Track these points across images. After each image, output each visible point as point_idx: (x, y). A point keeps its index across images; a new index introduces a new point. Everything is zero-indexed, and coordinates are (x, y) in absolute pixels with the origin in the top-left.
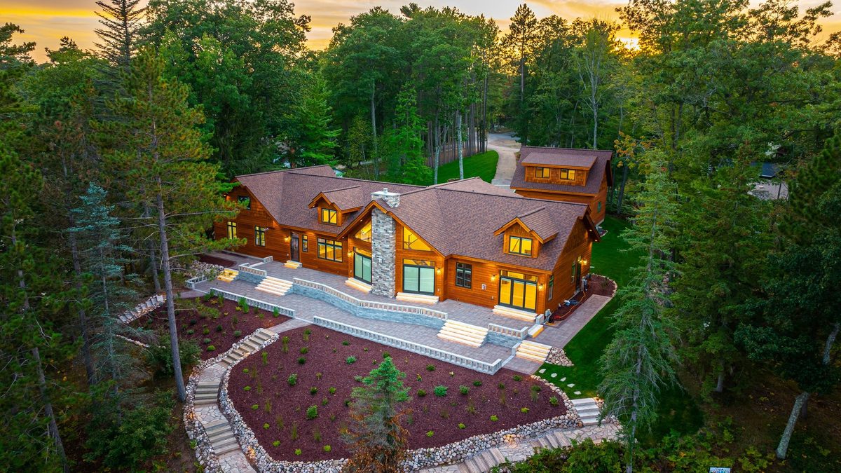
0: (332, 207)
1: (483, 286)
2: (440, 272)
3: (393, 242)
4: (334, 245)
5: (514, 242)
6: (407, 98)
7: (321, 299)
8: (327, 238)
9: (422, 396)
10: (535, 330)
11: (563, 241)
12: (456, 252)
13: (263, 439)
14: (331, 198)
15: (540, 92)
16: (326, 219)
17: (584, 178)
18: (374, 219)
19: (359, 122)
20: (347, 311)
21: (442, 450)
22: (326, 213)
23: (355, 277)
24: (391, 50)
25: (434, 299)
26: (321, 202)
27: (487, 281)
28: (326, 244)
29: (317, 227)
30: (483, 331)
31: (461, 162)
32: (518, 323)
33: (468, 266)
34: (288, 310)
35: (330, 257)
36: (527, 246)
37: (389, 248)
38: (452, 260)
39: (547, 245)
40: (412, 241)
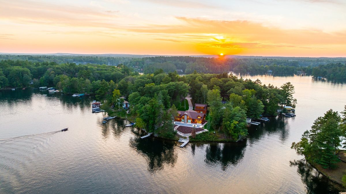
1: (196, 122)
2: (191, 120)
7: (180, 124)
10: (201, 125)
11: (203, 117)
13: (183, 133)
17: (204, 108)
20: (183, 125)
21: (196, 132)
23: (182, 121)
25: (191, 123)
30: (197, 125)
32: (199, 125)
33: (194, 120)
34: (177, 125)
35: (178, 119)
36: (200, 118)
37: (186, 118)
38: (193, 119)
39: (201, 118)
40: (188, 117)
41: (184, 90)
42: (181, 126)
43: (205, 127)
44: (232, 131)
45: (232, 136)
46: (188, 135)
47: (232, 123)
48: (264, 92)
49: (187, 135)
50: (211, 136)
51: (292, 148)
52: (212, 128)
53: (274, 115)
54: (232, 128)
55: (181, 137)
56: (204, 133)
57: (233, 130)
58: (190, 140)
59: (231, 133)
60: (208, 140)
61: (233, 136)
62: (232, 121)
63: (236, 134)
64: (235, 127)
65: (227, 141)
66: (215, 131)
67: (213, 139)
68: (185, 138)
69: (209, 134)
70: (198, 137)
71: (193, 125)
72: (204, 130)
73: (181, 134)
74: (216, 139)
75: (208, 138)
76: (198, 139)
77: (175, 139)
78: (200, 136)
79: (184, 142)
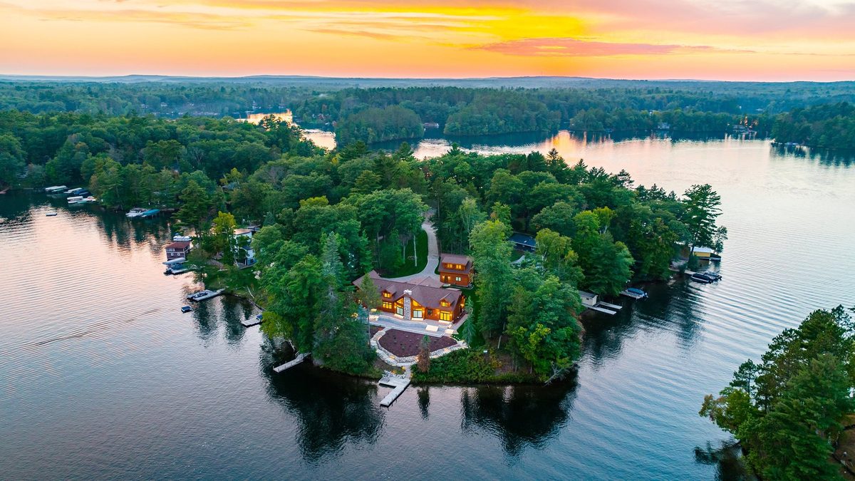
0: (389, 293)
1: (436, 315)
2: (424, 312)
3: (410, 304)
4: (389, 304)
5: (444, 304)
7: (392, 322)
8: (386, 302)
10: (450, 326)
11: (456, 302)
12: (428, 306)
13: (394, 354)
16: (386, 296)
17: (464, 268)
18: (405, 298)
20: (399, 324)
21: (434, 353)
22: (386, 294)
23: (397, 314)
25: (422, 319)
28: (386, 304)
29: (383, 298)
30: (437, 328)
32: (445, 325)
33: (431, 310)
34: (382, 325)
35: (387, 307)
36: (447, 305)
37: (409, 306)
38: (427, 309)
39: (451, 305)
40: (415, 304)
42: (392, 330)
43: (460, 333)
44: (533, 354)
45: (534, 367)
46: (409, 362)
47: (533, 331)
48: (635, 216)
49: (406, 361)
50: (475, 365)
51: (702, 413)
52: (481, 337)
53: (661, 279)
54: (533, 347)
55: (388, 369)
56: (454, 354)
57: (534, 351)
58: (414, 377)
59: (529, 359)
60: (463, 376)
62: (532, 326)
63: (544, 363)
64: (542, 343)
65: (520, 381)
66: (486, 349)
67: (480, 374)
68: (400, 371)
69: (469, 356)
70: (437, 366)
71: (428, 326)
72: (456, 343)
73: (390, 358)
74: (487, 373)
75: (465, 372)
76: (436, 376)
77: (370, 375)
78: (442, 367)
79: (394, 387)
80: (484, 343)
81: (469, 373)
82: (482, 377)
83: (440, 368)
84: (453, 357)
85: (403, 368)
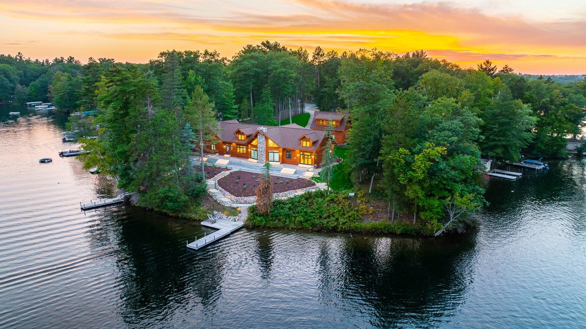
0: (243, 134)
1: (295, 158)
2: (281, 154)
3: (265, 144)
4: (243, 148)
5: (305, 142)
6: (266, 91)
7: (242, 165)
8: (240, 145)
9: (276, 183)
10: (311, 169)
11: (320, 141)
12: (286, 147)
13: (232, 193)
14: (242, 130)
15: (326, 87)
16: (240, 138)
17: (339, 124)
18: (258, 137)
19: (245, 101)
20: (251, 167)
21: (281, 194)
22: (240, 136)
23: (251, 158)
24: (259, 70)
25: (279, 163)
26: (239, 132)
27: (296, 156)
28: (240, 147)
29: (237, 141)
30: (295, 170)
31: (291, 118)
32: (305, 168)
33: (290, 151)
34: (229, 167)
35: (241, 152)
36: (308, 144)
37: (264, 146)
38: (285, 150)
39: (314, 143)
40: (271, 143)
41: (283, 72)
42: (238, 172)
44: (417, 188)
45: (421, 209)
46: (249, 202)
47: (420, 151)
49: (246, 202)
50: (335, 209)
52: (347, 180)
54: (420, 175)
55: (218, 210)
56: (308, 197)
57: (420, 182)
58: (249, 219)
59: (412, 196)
60: (317, 221)
61: (423, 209)
62: (419, 147)
63: (435, 202)
64: (431, 173)
65: (399, 232)
66: (353, 191)
67: (342, 220)
68: (233, 212)
69: (328, 198)
70: (282, 208)
71: (284, 169)
72: (314, 184)
73: (225, 198)
74: (352, 219)
75: (321, 217)
76: (279, 220)
77: (193, 216)
78: (290, 209)
79: (218, 229)
80: (352, 186)
81: (325, 218)
82: (344, 224)
83: (287, 210)
84: (307, 199)
85: (239, 209)
